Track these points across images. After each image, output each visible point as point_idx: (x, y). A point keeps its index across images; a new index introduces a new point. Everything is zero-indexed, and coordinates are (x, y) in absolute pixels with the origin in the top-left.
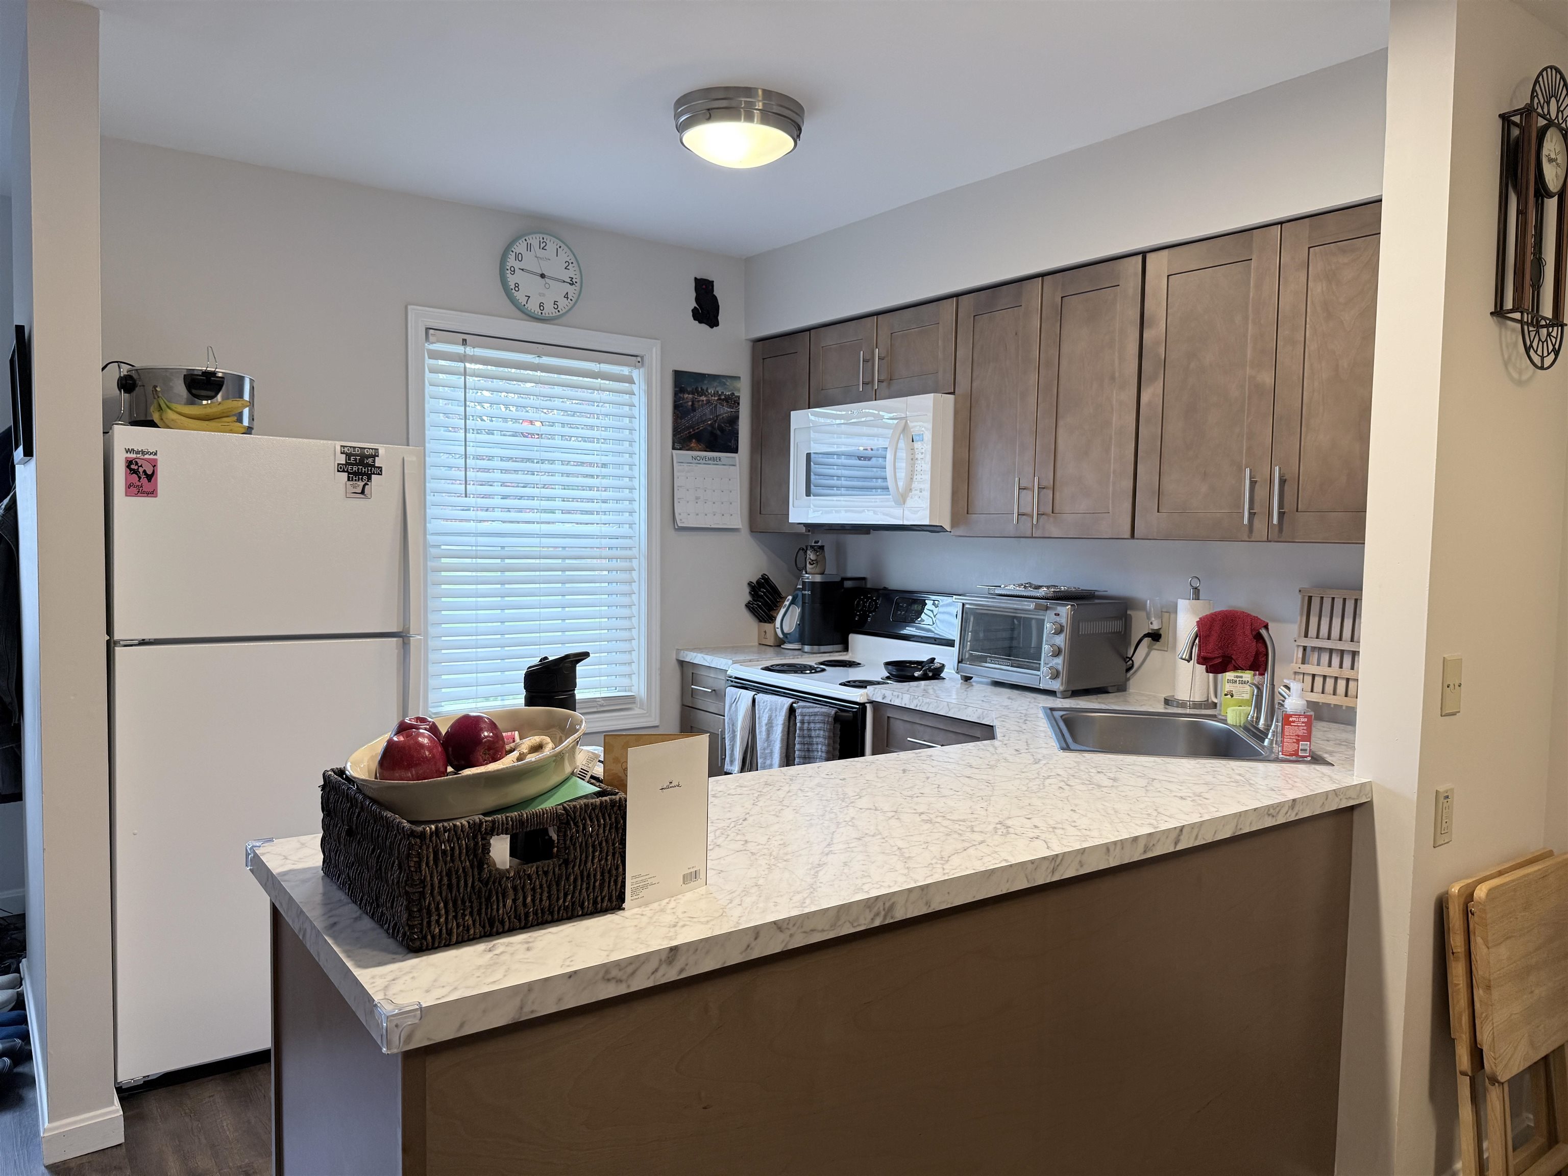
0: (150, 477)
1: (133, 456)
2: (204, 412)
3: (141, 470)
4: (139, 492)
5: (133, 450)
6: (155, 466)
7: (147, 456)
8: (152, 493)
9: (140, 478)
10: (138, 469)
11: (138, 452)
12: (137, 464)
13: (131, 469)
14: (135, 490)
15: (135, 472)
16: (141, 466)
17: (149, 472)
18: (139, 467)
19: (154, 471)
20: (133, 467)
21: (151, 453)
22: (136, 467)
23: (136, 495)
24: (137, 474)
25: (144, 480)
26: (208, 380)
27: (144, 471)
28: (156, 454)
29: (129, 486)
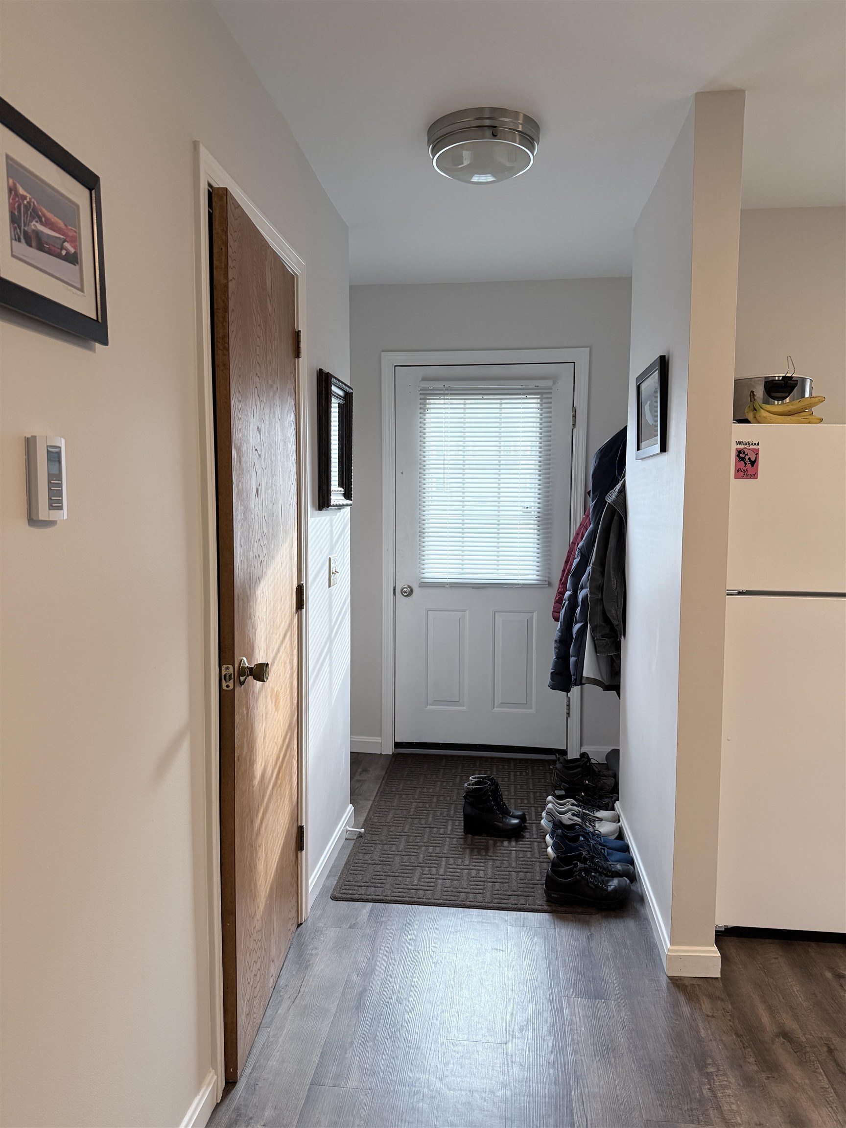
0: (753, 463)
1: (741, 447)
2: (786, 410)
3: (747, 458)
4: (744, 475)
5: (742, 442)
6: (757, 454)
7: (751, 447)
8: (754, 476)
9: (746, 464)
10: (745, 457)
11: (745, 444)
12: (744, 453)
13: (740, 458)
14: (742, 474)
15: (743, 459)
16: (747, 455)
17: (753, 459)
18: (745, 455)
19: (756, 457)
20: (741, 455)
21: (755, 444)
22: (744, 456)
23: (742, 478)
24: (744, 461)
25: (749, 465)
26: (786, 384)
27: (749, 459)
28: (758, 444)
29: (738, 470)
